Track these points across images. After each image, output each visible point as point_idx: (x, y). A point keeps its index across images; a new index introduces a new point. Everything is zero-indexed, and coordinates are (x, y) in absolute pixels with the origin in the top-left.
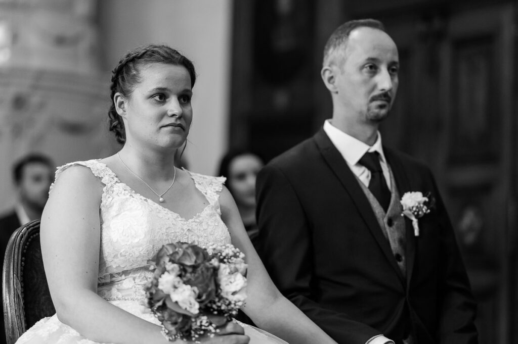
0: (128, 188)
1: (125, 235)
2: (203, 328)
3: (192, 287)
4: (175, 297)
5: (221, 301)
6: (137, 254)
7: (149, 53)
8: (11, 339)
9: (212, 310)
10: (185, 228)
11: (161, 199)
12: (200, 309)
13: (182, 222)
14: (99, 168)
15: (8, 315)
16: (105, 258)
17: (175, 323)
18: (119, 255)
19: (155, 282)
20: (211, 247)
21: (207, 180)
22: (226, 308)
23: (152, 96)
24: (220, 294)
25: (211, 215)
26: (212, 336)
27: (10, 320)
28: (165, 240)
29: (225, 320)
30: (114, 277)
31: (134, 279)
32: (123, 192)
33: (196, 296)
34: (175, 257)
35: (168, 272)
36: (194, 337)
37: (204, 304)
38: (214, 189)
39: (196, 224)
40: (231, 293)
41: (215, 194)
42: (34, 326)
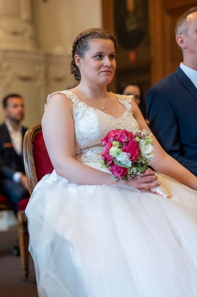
0: (85, 104)
1: (87, 128)
2: (134, 173)
3: (127, 153)
4: (119, 159)
5: (142, 159)
6: (94, 137)
7: (92, 33)
8: (31, 187)
9: (138, 164)
10: (117, 122)
11: (103, 108)
12: (132, 164)
13: (115, 120)
14: (70, 94)
15: (28, 175)
16: (77, 141)
17: (119, 172)
18: (84, 139)
19: (107, 151)
20: (134, 131)
21: (124, 97)
22: (145, 162)
23: (95, 56)
24: (141, 155)
25: (128, 115)
26: (139, 177)
27: (29, 177)
28: (108, 130)
29: (144, 169)
30: (82, 150)
31: (92, 151)
32: (83, 106)
33: (129, 158)
34: (116, 138)
35: (114, 146)
36: (129, 178)
37: (134, 161)
38: (128, 102)
39: (121, 120)
40: (147, 155)
41: (129, 104)
42: (42, 179)
